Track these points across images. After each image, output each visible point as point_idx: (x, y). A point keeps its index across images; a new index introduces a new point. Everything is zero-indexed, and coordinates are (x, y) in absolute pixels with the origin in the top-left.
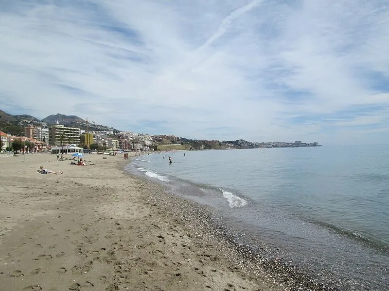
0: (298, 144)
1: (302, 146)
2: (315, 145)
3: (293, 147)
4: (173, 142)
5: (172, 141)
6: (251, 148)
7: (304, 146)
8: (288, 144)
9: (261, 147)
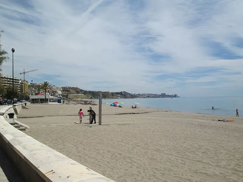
0: (163, 96)
1: (166, 97)
2: (175, 96)
3: (160, 97)
4: (78, 92)
5: (76, 92)
6: (132, 98)
7: (168, 97)
8: (157, 95)
9: (139, 97)
